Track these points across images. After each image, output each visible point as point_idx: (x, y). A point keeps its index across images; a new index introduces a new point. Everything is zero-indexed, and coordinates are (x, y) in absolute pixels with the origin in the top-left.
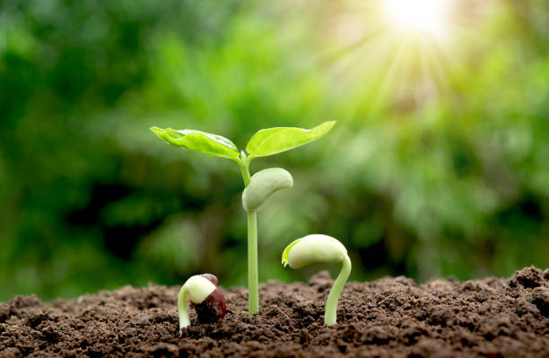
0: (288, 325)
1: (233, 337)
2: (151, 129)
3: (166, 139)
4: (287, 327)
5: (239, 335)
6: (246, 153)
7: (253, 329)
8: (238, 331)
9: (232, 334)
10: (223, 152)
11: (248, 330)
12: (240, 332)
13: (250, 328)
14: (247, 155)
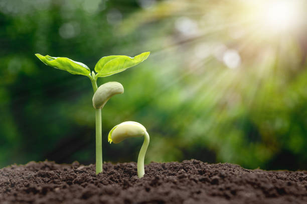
0: (118, 178)
1: (82, 184)
2: (36, 55)
3: (45, 62)
4: (118, 180)
5: (86, 183)
6: (95, 72)
7: (96, 180)
8: (86, 181)
9: (82, 183)
10: (81, 71)
11: (92, 180)
12: (88, 182)
13: (94, 179)
14: (96, 73)
